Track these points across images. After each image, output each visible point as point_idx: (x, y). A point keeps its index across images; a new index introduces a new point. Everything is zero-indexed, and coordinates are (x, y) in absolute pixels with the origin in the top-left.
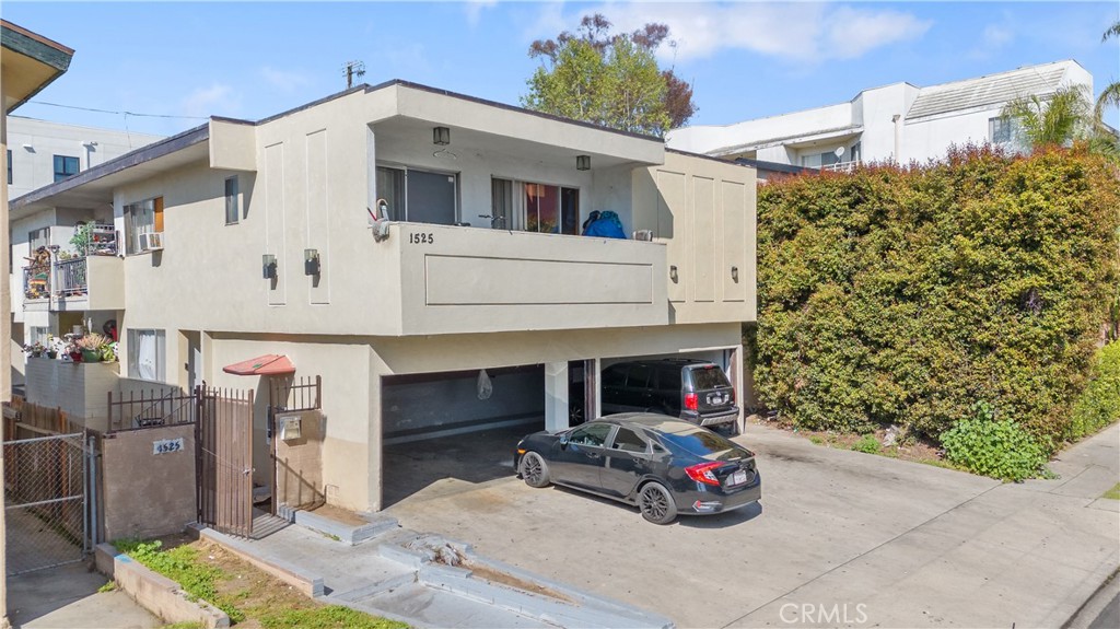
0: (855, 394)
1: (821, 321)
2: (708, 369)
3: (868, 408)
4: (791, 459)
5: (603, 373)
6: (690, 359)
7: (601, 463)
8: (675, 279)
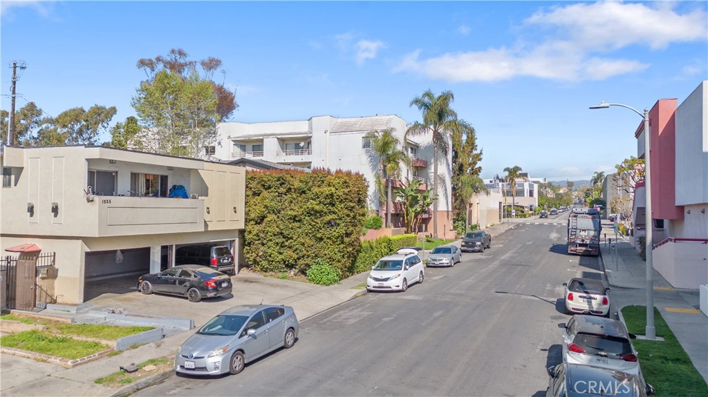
0: (281, 257)
1: (268, 229)
2: (222, 248)
3: (285, 262)
4: (252, 282)
5: (177, 251)
6: (215, 244)
7: (174, 283)
8: (208, 213)
